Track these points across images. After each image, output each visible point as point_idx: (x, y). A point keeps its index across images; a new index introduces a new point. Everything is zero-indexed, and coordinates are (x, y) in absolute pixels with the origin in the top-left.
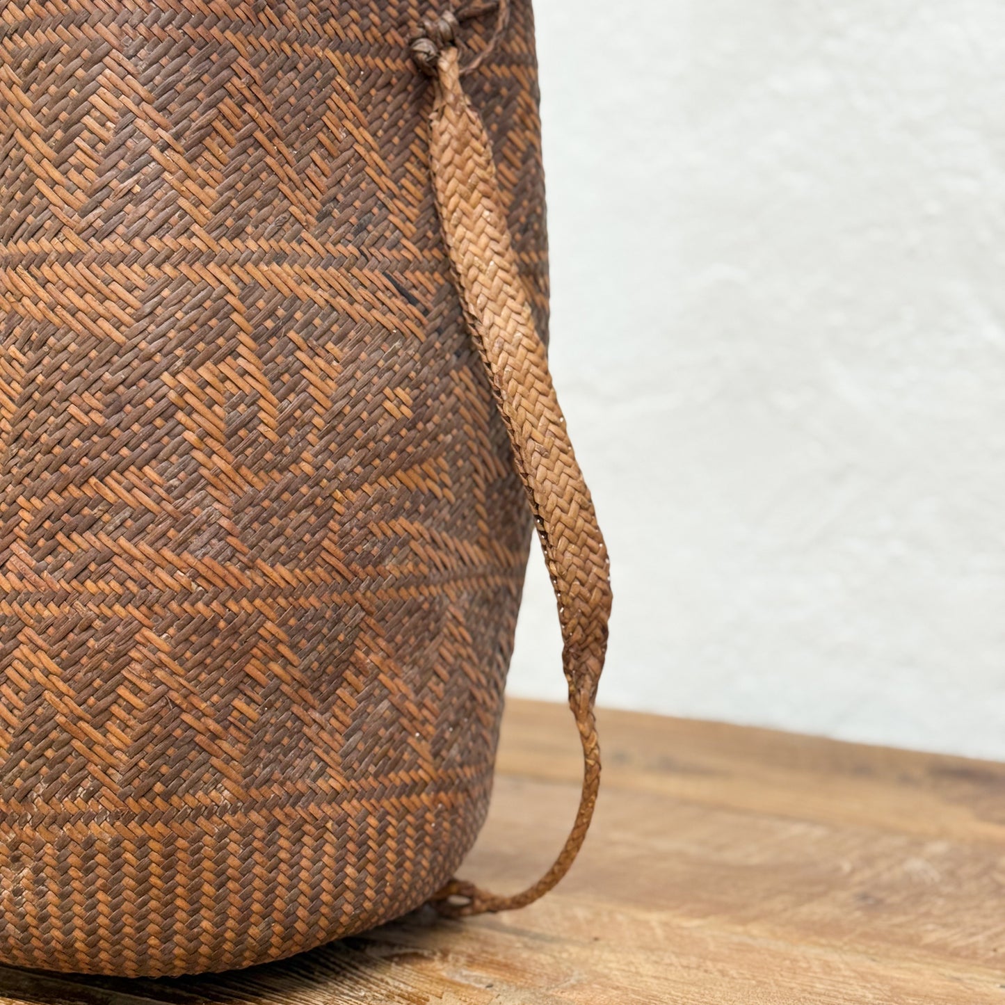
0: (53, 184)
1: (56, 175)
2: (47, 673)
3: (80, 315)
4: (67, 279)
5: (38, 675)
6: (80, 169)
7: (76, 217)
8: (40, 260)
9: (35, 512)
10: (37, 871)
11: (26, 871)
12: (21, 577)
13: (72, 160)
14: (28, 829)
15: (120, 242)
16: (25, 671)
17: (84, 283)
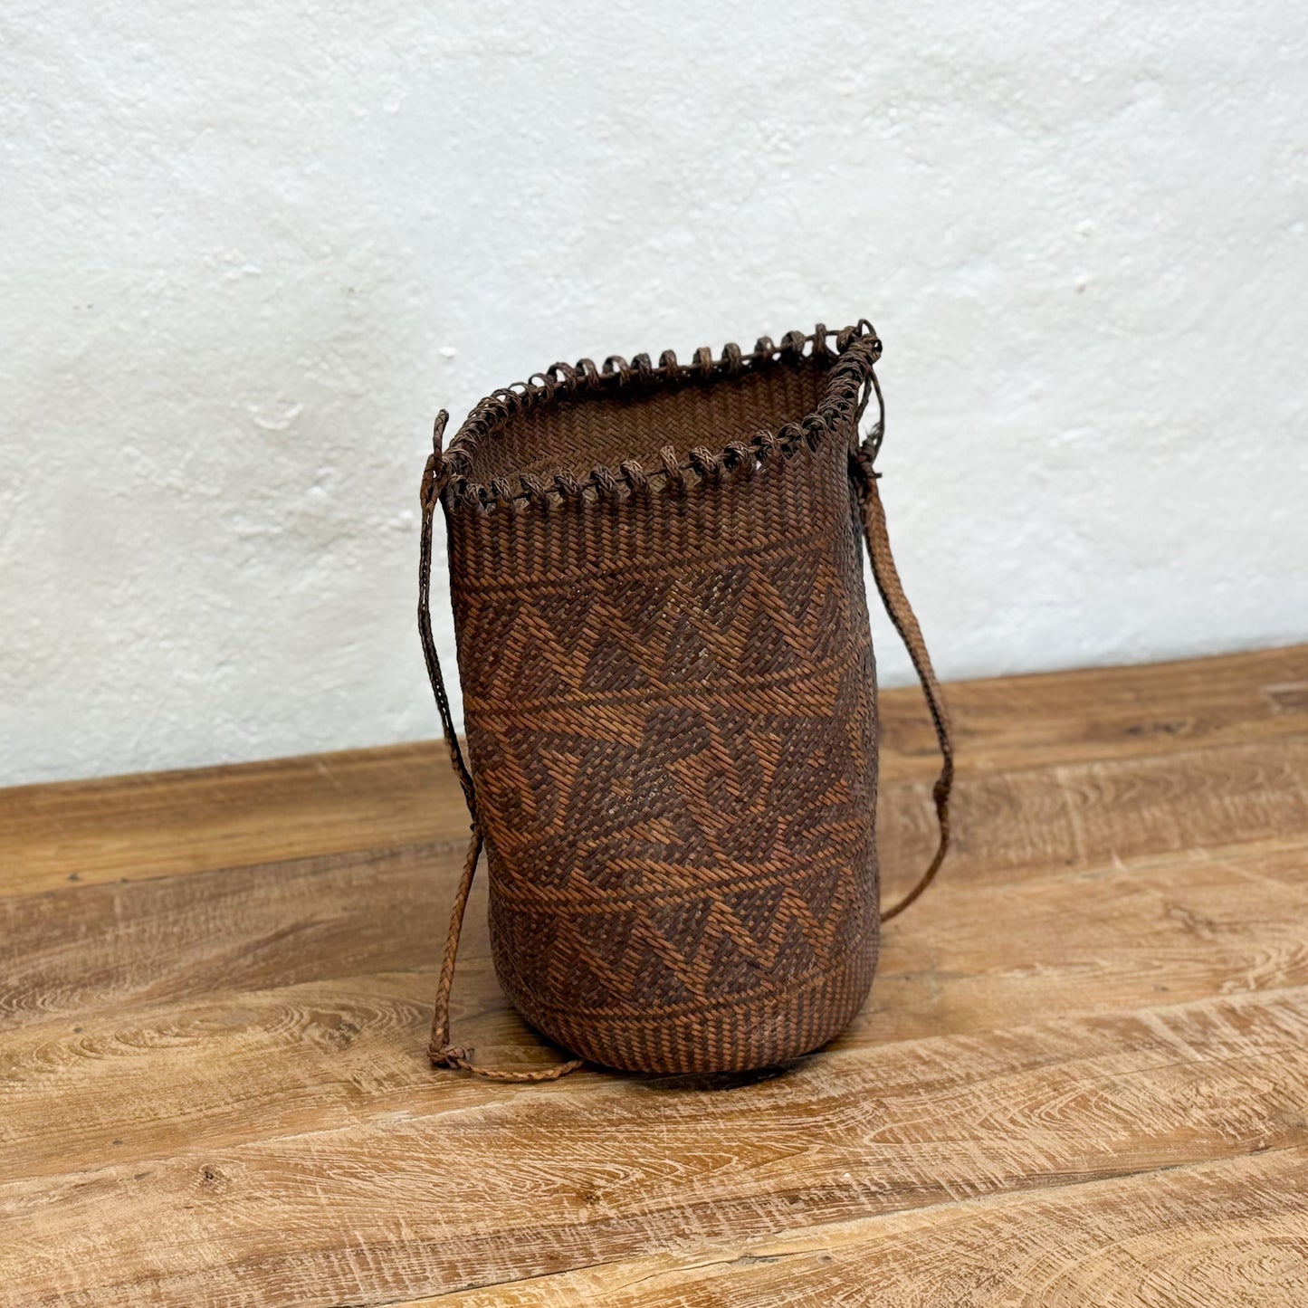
0: (794, 636)
1: (797, 631)
2: (799, 908)
3: (812, 708)
4: (806, 690)
5: (795, 912)
6: (809, 625)
7: (808, 653)
8: (787, 682)
9: (789, 824)
10: (786, 1016)
11: (780, 1018)
12: (781, 860)
13: (805, 621)
14: (784, 995)
15: (829, 660)
16: (787, 912)
17: (815, 689)
